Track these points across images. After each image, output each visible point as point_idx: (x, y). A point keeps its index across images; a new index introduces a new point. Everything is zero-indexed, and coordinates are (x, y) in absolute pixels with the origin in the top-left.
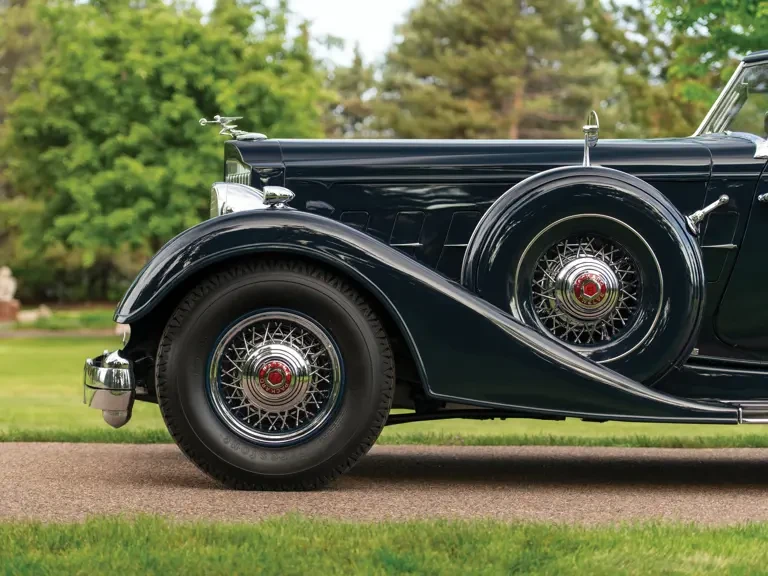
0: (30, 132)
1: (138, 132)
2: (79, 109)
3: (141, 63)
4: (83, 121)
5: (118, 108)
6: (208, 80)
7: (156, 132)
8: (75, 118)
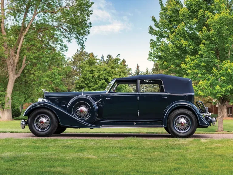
0: (78, 86)
1: (96, 86)
2: (86, 82)
3: (96, 74)
4: (87, 84)
5: (93, 82)
6: (108, 77)
7: (99, 86)
8: (85, 84)
